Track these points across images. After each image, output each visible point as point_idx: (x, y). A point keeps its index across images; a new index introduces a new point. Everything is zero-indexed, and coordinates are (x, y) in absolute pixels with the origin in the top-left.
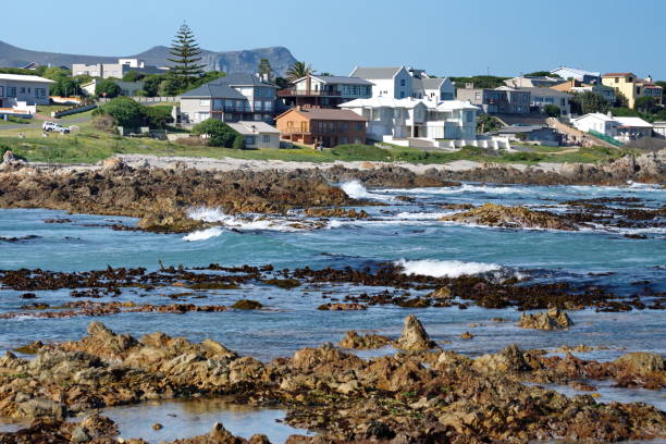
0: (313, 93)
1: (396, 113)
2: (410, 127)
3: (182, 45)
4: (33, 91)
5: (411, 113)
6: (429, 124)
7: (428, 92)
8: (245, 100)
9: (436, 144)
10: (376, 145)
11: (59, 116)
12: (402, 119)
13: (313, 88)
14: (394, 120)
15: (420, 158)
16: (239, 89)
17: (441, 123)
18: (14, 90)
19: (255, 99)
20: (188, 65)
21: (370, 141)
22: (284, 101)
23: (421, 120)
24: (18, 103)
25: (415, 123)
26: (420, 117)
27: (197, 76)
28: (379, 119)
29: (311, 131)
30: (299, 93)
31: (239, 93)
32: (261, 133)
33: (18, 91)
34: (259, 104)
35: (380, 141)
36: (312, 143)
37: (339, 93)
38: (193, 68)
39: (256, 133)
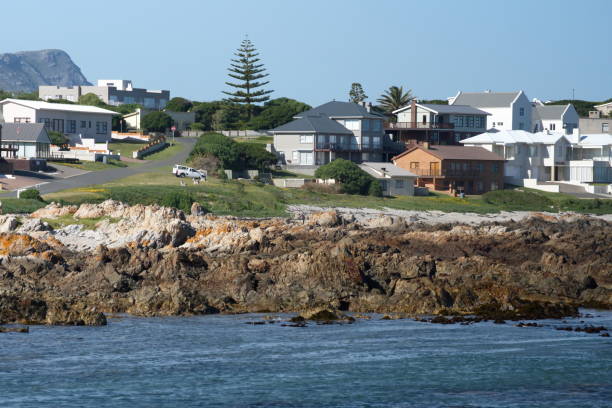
0: (421, 126)
1: (532, 150)
2: (550, 168)
3: (242, 65)
4: (94, 125)
5: (551, 150)
6: (573, 163)
7: (546, 124)
8: (350, 135)
9: (590, 189)
10: (516, 189)
11: (141, 156)
12: (538, 158)
13: (420, 119)
14: (530, 159)
15: (590, 208)
16: (342, 122)
17: (589, 163)
18: (73, 124)
19: (364, 133)
20: (252, 91)
21: (509, 185)
22: (391, 136)
23: (562, 159)
24: (83, 140)
25: (556, 163)
26: (560, 155)
27: (261, 104)
28: (512, 158)
29: (443, 173)
30: (404, 126)
31: (343, 127)
32: (393, 177)
33: (78, 124)
34: (367, 139)
35: (521, 186)
36: (448, 189)
37: (452, 126)
38: (259, 93)
39: (387, 177)
